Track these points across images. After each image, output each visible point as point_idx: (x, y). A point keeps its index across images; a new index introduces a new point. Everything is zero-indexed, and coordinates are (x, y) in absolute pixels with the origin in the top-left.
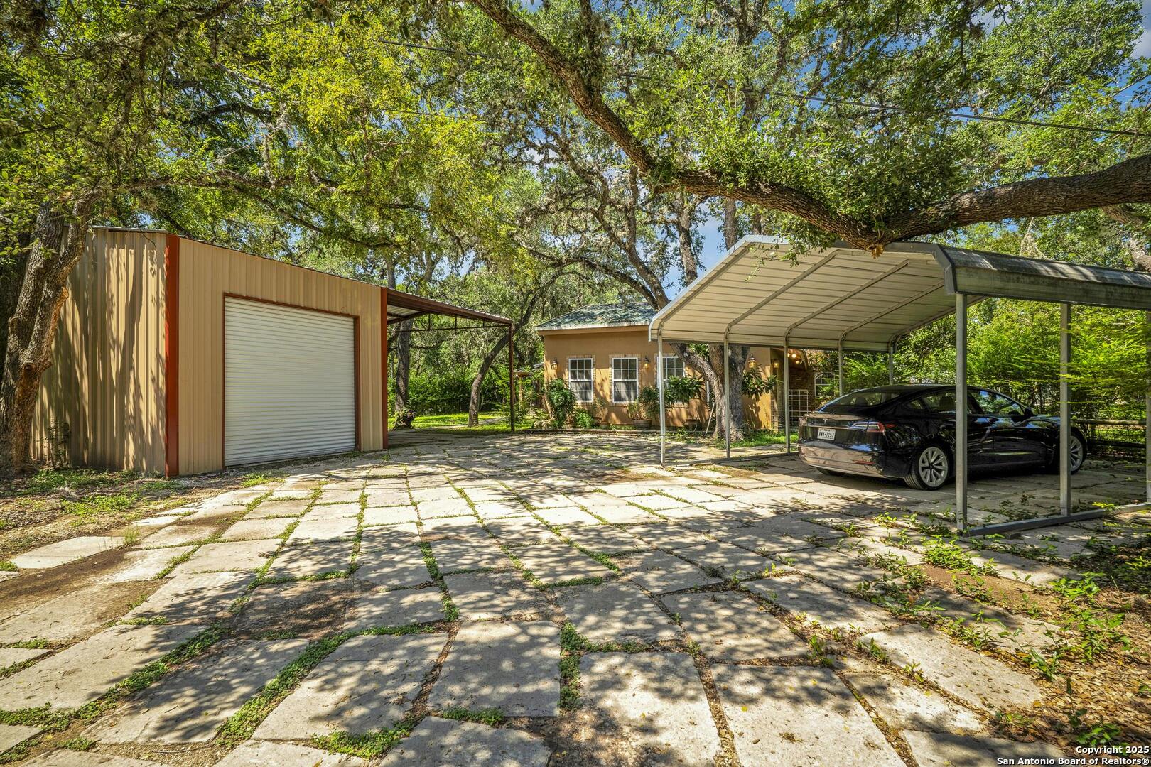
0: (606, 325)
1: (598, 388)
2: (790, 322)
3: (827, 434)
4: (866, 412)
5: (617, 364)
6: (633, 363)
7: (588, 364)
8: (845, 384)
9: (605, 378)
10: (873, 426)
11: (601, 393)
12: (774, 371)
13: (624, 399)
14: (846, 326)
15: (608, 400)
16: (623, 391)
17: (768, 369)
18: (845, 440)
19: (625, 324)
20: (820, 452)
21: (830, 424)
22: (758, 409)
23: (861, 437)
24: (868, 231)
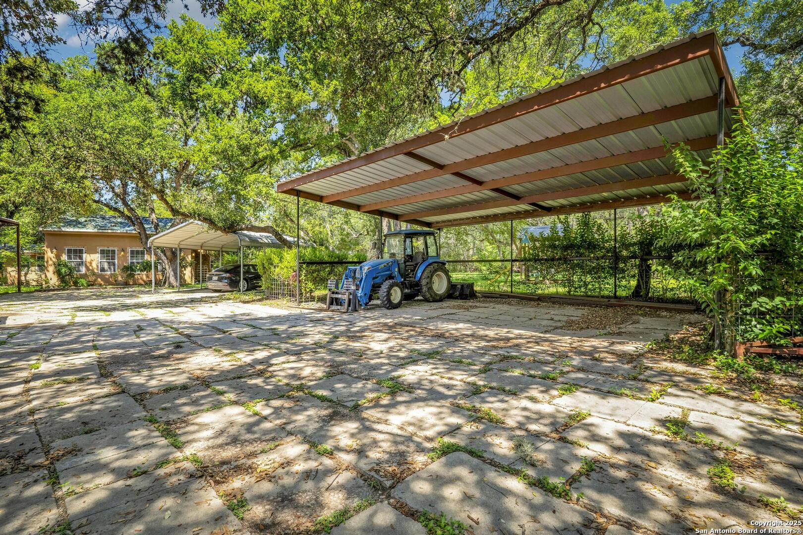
0: (96, 230)
1: (88, 265)
2: (203, 241)
3: (215, 278)
4: (226, 271)
5: (102, 252)
6: (113, 252)
7: (81, 251)
8: (222, 264)
9: (94, 260)
10: (228, 275)
11: (91, 268)
12: (192, 257)
13: (107, 271)
14: (222, 243)
15: (96, 271)
16: (106, 266)
17: (190, 257)
18: (220, 280)
19: (110, 231)
20: (213, 284)
21: (216, 275)
22: (185, 274)
23: (226, 278)
24: (225, 230)
